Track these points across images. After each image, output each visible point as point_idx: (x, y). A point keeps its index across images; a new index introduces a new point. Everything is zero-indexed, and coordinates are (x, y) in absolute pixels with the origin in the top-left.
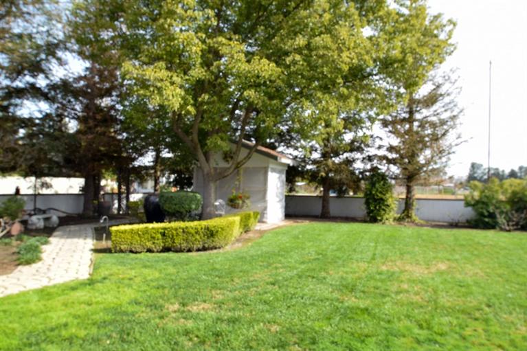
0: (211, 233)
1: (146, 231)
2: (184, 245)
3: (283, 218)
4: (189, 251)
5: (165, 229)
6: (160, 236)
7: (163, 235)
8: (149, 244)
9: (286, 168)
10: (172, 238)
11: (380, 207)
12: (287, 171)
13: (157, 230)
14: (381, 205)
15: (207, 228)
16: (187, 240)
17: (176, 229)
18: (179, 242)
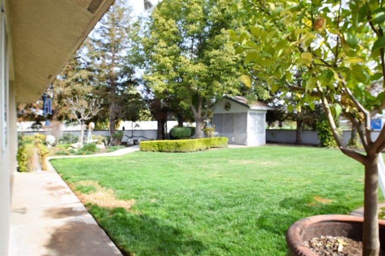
0: (178, 146)
1: (152, 144)
2: (167, 150)
3: (265, 143)
4: (169, 152)
5: (159, 143)
6: (157, 146)
7: (158, 145)
8: (153, 149)
9: (266, 112)
10: (162, 147)
11: (325, 137)
12: (267, 114)
13: (155, 143)
14: (326, 135)
15: (176, 143)
16: (168, 148)
17: (163, 143)
18: (164, 148)
